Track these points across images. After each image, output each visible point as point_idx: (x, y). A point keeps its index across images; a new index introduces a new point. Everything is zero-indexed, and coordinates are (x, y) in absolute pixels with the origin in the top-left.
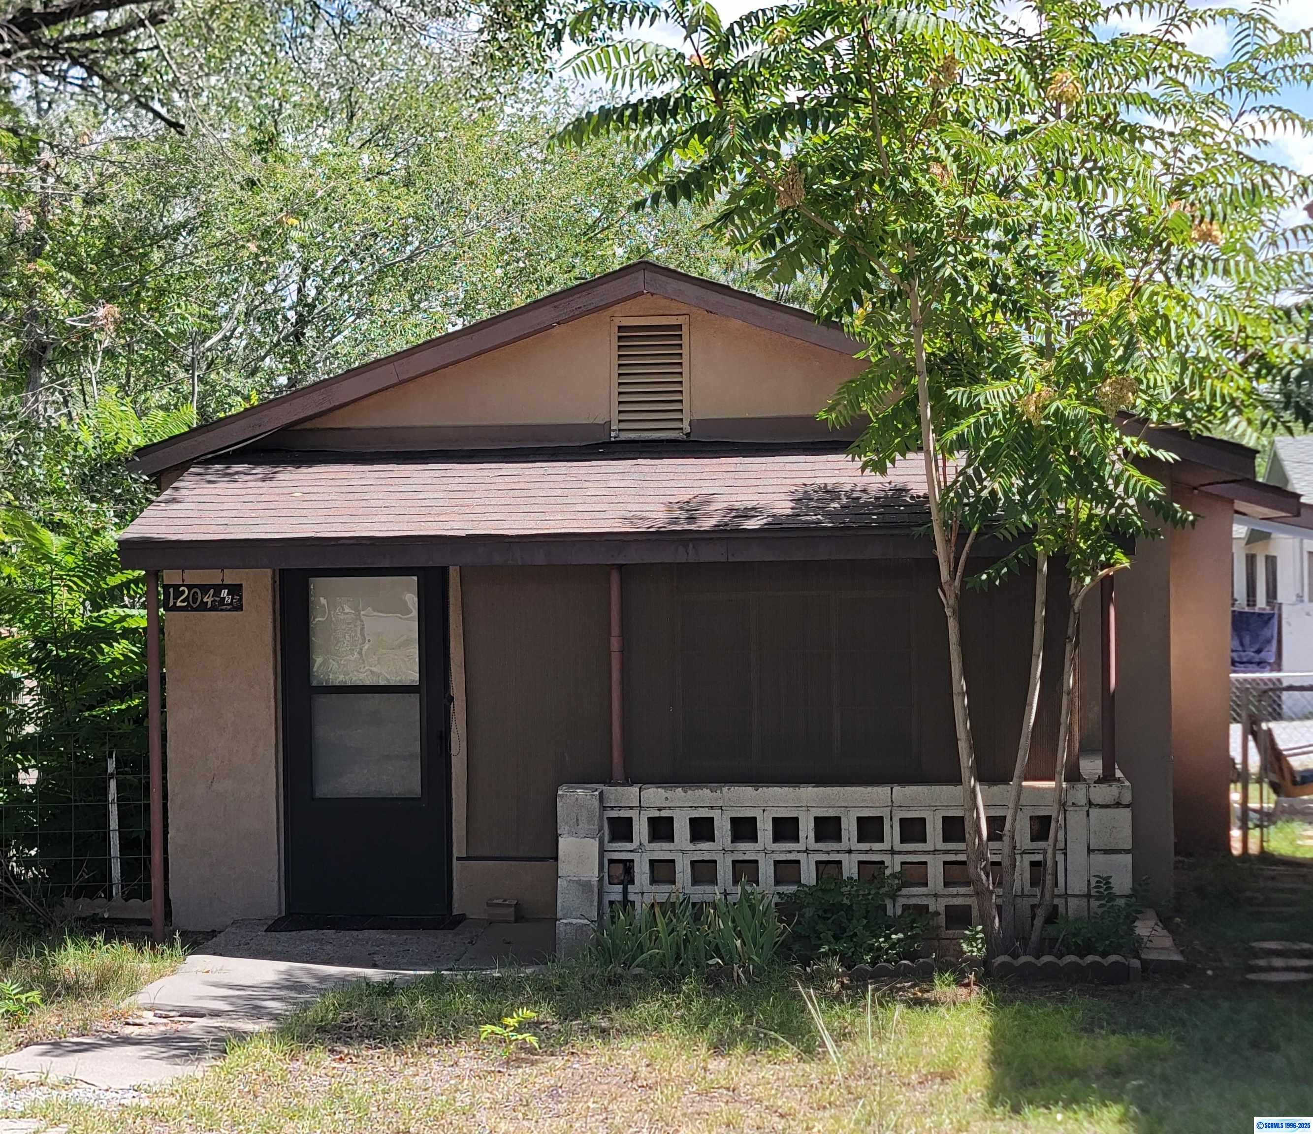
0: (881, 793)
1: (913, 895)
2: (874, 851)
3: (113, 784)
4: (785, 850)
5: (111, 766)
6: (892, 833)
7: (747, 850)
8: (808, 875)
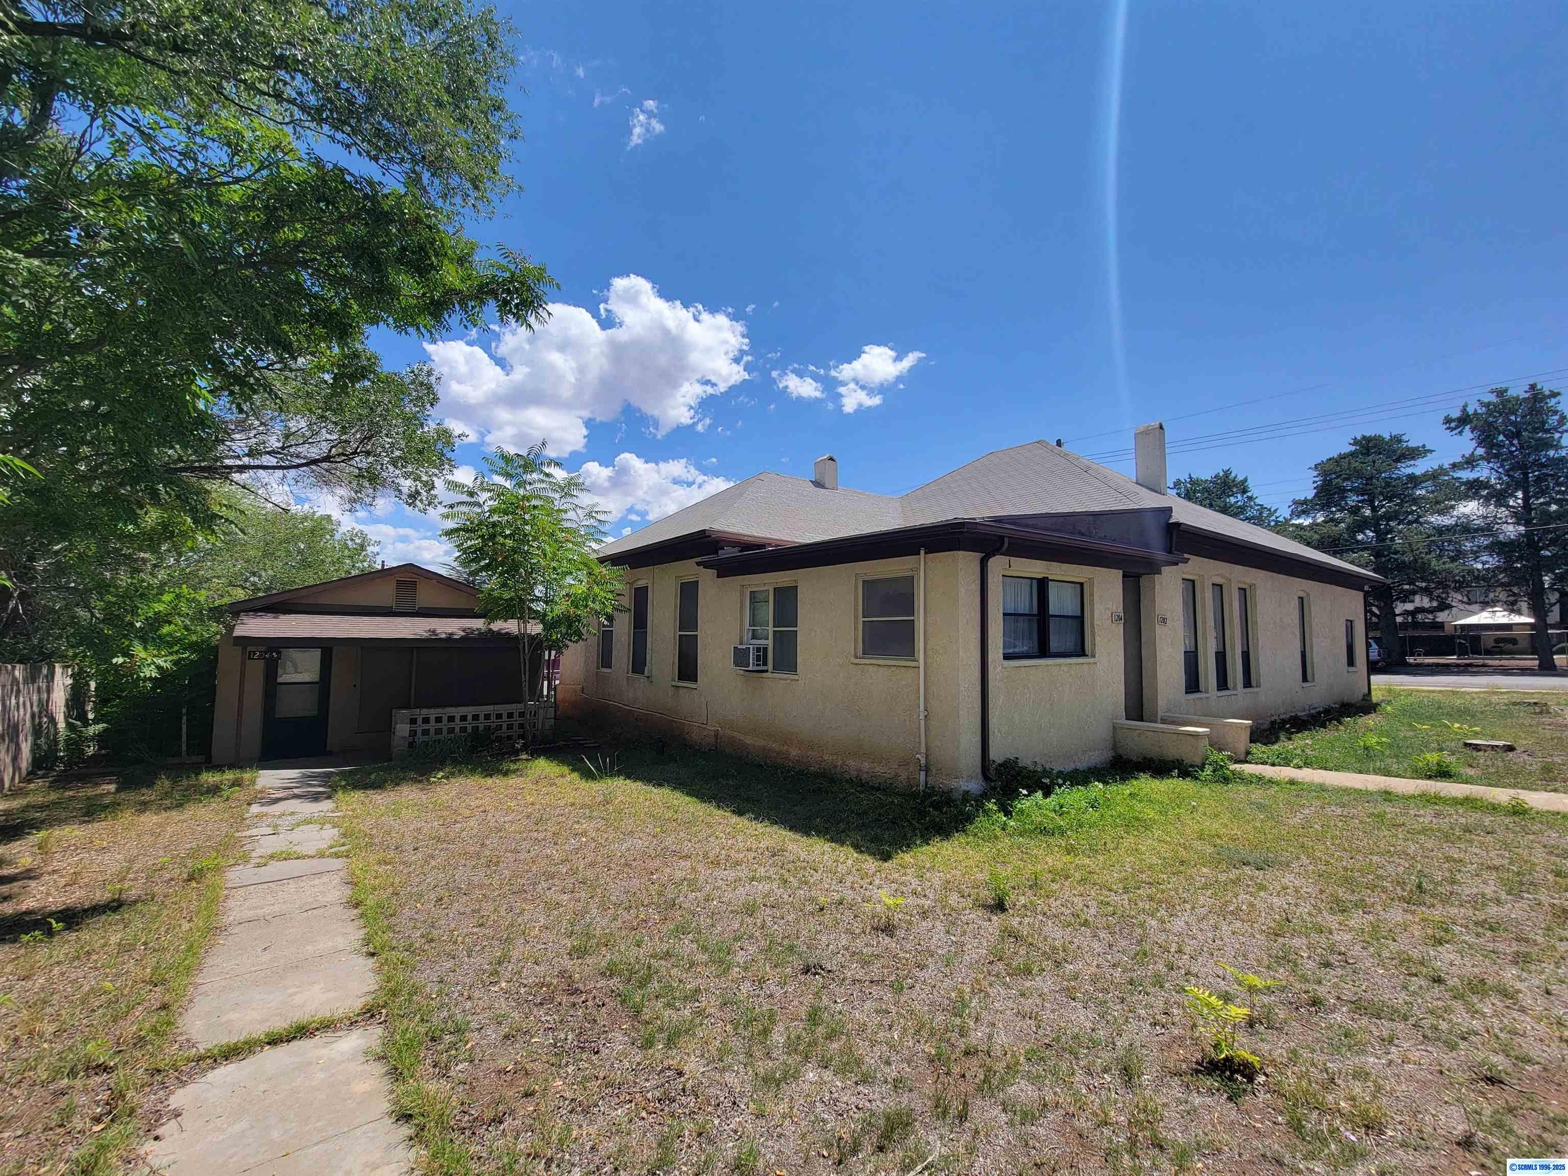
0: (491, 707)
1: (498, 733)
2: (488, 723)
3: (185, 718)
4: (463, 724)
5: (184, 711)
6: (493, 718)
7: (452, 725)
8: (469, 730)
